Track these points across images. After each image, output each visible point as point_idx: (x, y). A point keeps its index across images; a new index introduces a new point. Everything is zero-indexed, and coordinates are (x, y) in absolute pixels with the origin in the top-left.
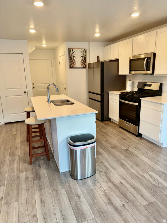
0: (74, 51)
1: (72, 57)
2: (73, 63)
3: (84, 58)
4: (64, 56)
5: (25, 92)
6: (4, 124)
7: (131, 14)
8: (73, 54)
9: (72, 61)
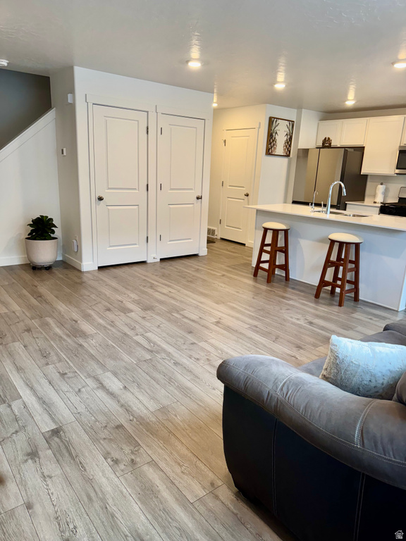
0: (277, 123)
1: (274, 134)
2: (274, 145)
3: (289, 137)
4: (257, 129)
5: (198, 198)
6: (159, 260)
7: (393, 64)
8: (277, 128)
9: (273, 141)
